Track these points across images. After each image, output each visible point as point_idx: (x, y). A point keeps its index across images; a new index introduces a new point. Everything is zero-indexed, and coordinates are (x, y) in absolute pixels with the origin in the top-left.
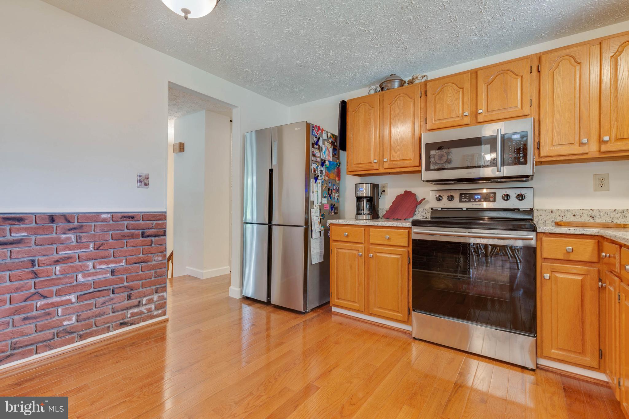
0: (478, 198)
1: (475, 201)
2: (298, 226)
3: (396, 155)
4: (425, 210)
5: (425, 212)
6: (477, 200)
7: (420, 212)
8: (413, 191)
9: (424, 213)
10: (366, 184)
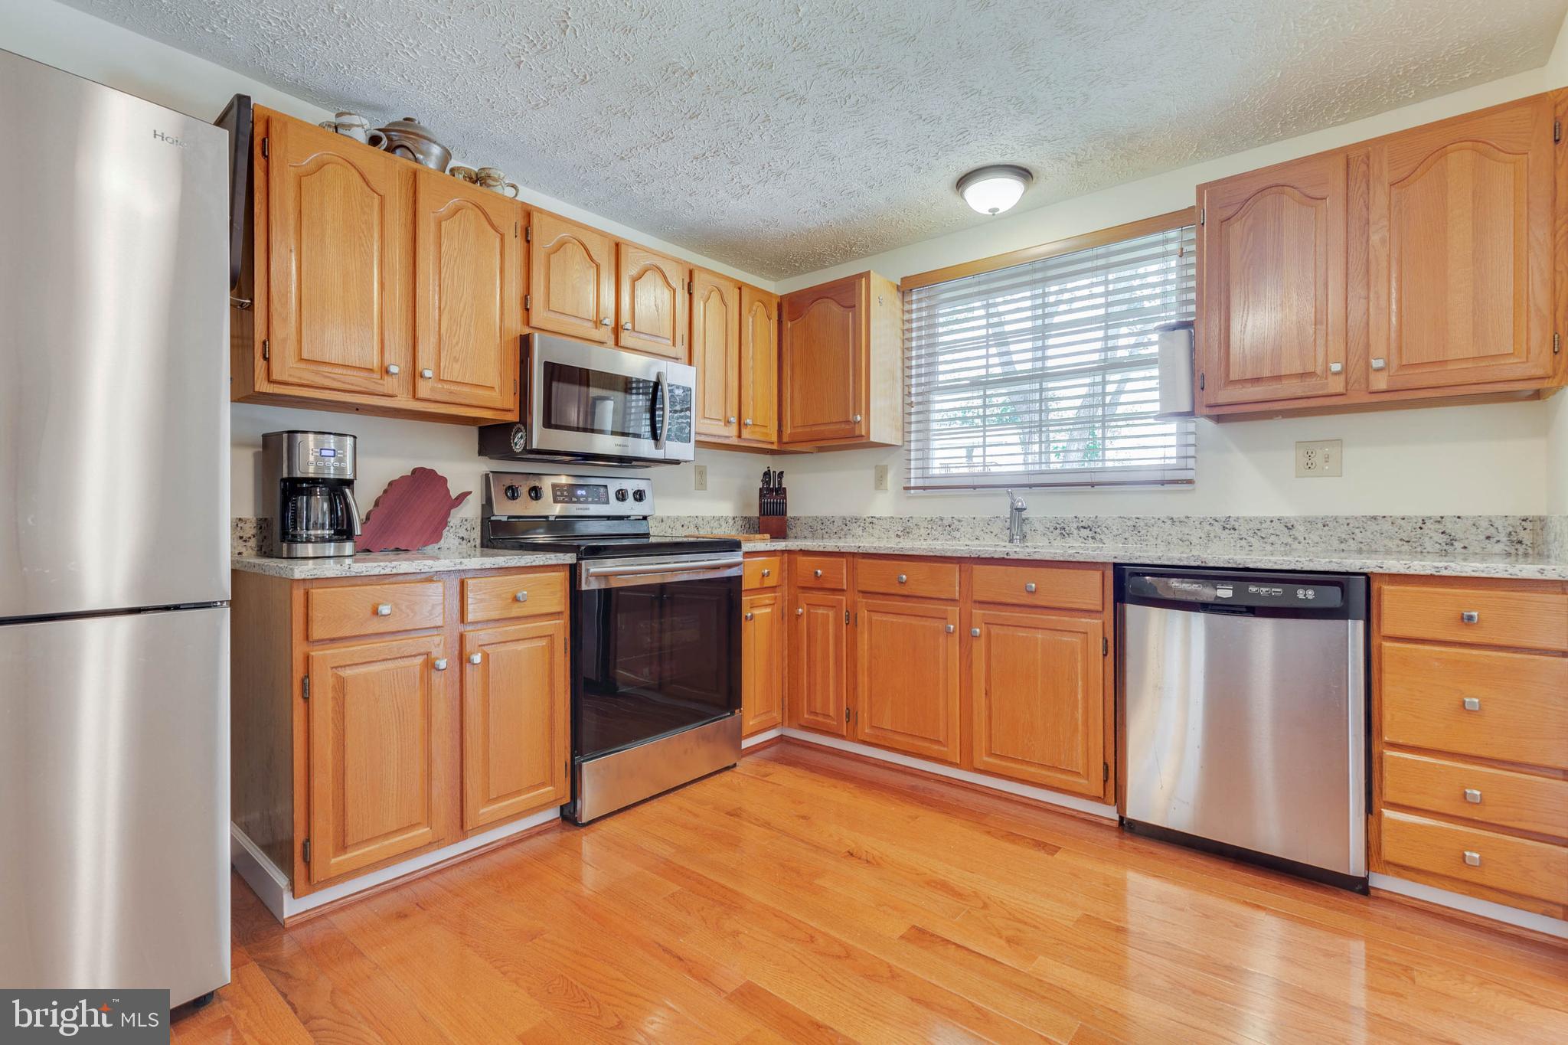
0: (582, 496)
1: (579, 502)
2: (177, 608)
3: (456, 366)
4: (466, 520)
5: (465, 527)
6: (582, 499)
7: (454, 528)
8: (442, 469)
9: (464, 530)
10: (320, 437)
